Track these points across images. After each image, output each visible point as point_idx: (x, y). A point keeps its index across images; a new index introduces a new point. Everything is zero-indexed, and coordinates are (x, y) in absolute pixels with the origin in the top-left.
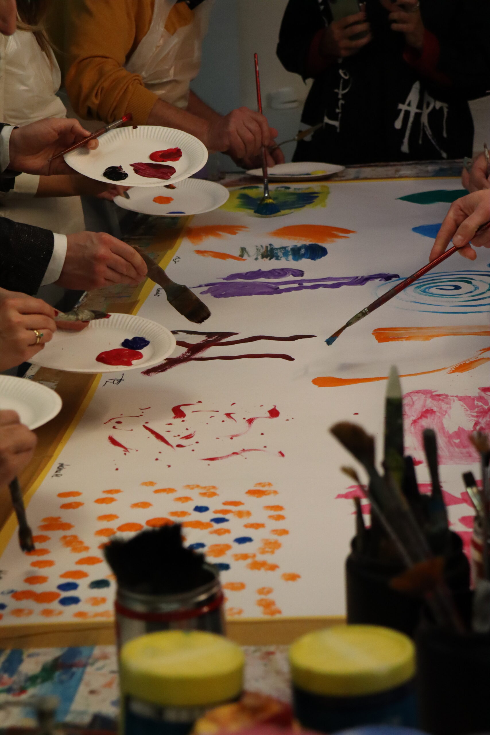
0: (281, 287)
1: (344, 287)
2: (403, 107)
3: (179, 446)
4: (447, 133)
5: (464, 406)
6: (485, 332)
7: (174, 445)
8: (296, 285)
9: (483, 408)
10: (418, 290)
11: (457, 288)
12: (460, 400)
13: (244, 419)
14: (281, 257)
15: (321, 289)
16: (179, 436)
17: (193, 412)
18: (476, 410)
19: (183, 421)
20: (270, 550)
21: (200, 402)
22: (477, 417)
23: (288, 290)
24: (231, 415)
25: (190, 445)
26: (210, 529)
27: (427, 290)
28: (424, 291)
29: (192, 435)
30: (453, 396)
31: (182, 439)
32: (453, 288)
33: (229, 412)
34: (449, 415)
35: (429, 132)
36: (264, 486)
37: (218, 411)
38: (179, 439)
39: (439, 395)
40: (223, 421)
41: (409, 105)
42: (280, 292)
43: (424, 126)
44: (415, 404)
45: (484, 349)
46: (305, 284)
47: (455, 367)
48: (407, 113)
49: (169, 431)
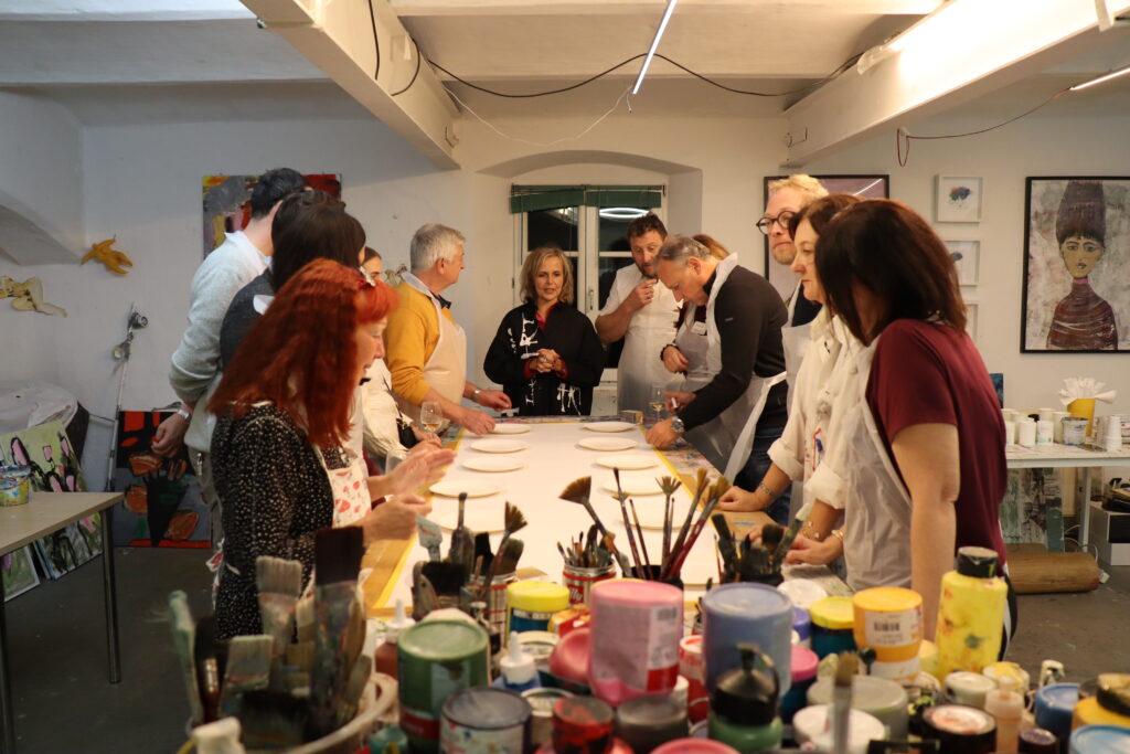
35: (574, 401)
43: (571, 398)
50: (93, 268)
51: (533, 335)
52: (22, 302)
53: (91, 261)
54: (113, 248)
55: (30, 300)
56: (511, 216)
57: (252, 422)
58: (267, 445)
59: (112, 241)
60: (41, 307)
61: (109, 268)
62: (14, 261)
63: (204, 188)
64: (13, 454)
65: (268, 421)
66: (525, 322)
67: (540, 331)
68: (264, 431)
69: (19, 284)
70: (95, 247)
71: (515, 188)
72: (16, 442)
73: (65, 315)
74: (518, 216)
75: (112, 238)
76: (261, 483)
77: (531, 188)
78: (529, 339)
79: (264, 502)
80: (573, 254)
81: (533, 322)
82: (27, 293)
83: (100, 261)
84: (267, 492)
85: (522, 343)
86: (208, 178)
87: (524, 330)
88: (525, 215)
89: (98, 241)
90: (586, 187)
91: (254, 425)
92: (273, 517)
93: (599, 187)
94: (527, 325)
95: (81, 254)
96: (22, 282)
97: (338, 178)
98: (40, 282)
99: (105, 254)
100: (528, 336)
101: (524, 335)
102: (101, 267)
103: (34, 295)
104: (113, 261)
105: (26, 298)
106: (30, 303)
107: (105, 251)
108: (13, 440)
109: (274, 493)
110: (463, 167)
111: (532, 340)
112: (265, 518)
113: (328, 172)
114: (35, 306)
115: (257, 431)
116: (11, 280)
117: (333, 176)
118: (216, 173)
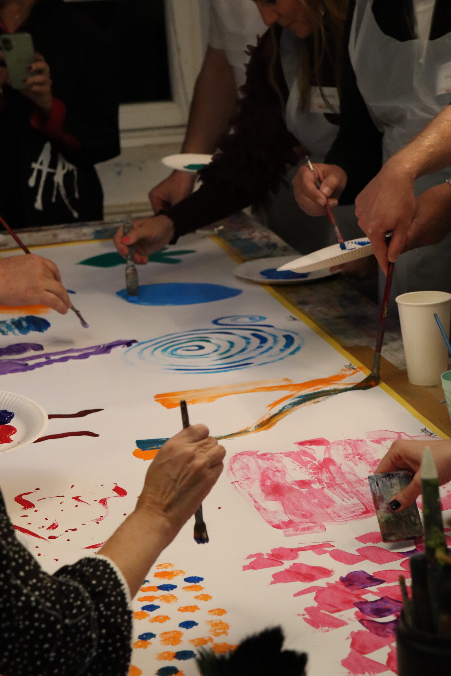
0: (31, 363)
1: (92, 357)
2: (36, 166)
3: (51, 537)
4: (80, 194)
5: (296, 463)
6: (259, 388)
7: (46, 537)
8: (43, 360)
9: (314, 464)
10: (166, 353)
11: (201, 348)
12: (287, 456)
13: (95, 501)
14: (7, 332)
15: (71, 361)
16: (43, 527)
17: (38, 500)
18: (309, 466)
19: (36, 511)
20: (222, 631)
21: (38, 489)
22: (315, 473)
23: (39, 365)
24: (80, 498)
25: (61, 535)
26: (147, 619)
27: (174, 353)
28: (172, 353)
29: (57, 524)
30: (277, 453)
31: (49, 530)
32: (197, 348)
33: (75, 496)
34: (288, 474)
35: (63, 192)
36: (166, 567)
37: (63, 496)
38: (46, 530)
39: (264, 455)
40: (76, 506)
41: (41, 164)
42: (32, 368)
43: (58, 186)
44: (250, 466)
45: (270, 405)
46: (52, 358)
47: (257, 426)
48: (40, 172)
49: (30, 524)
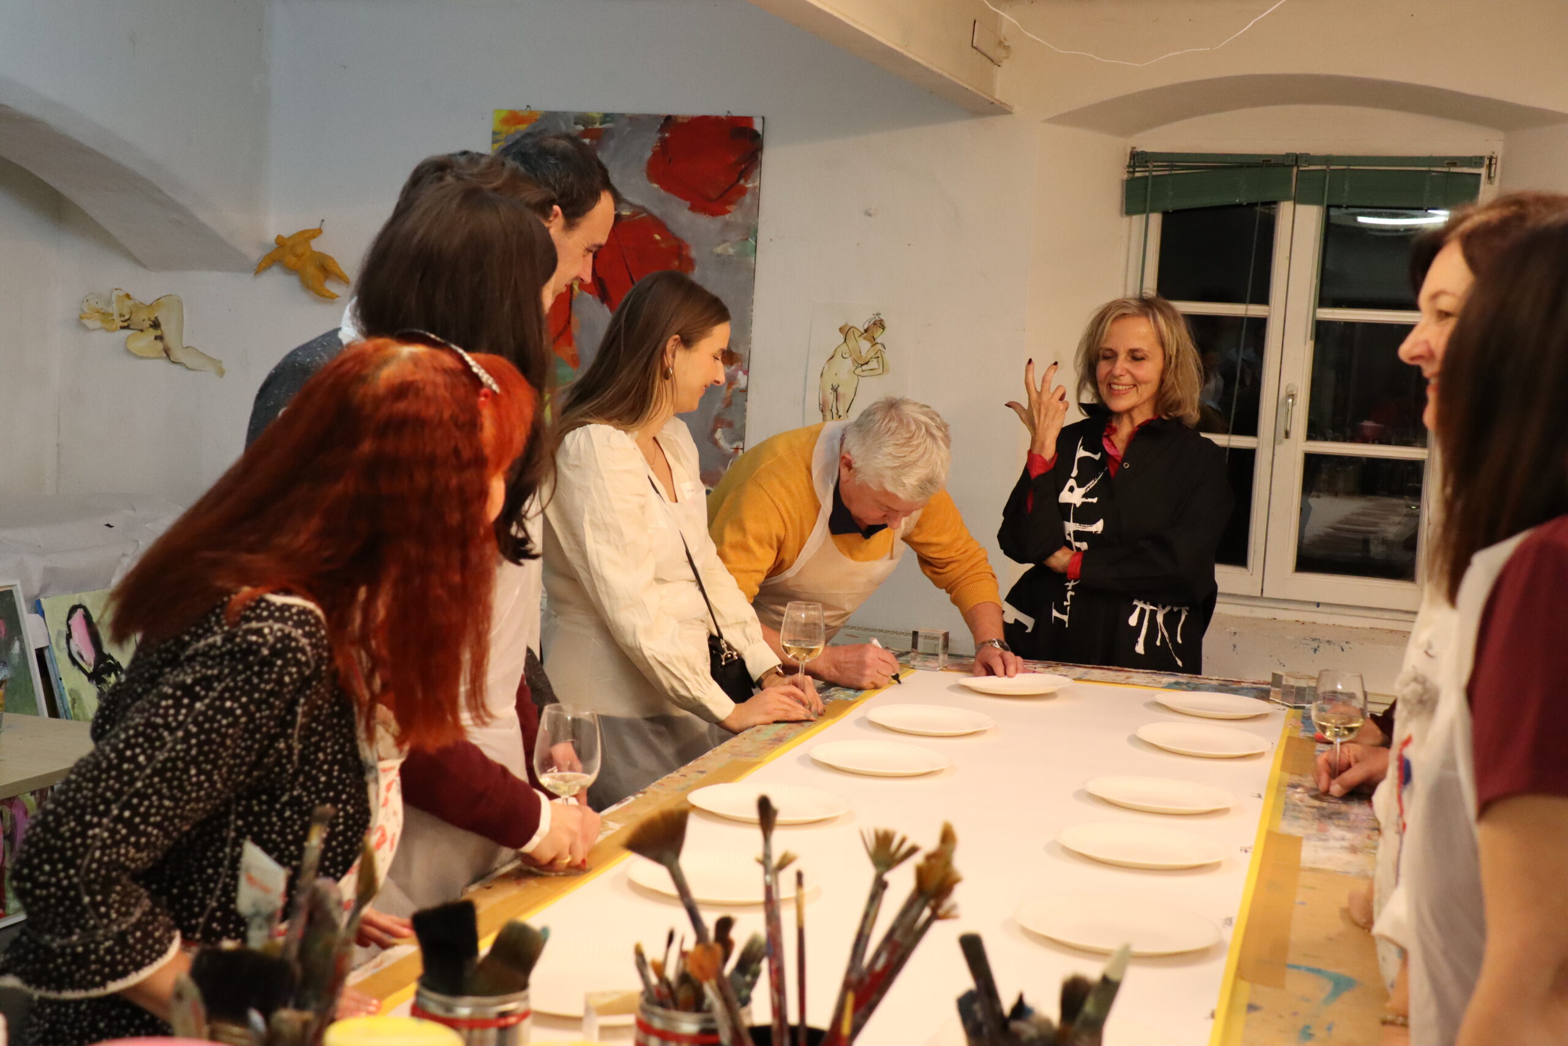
2: (1138, 603)
35: (1165, 634)
43: (1160, 626)
48: (1143, 610)
50: (276, 281)
51: (1092, 484)
52: (145, 341)
53: (275, 269)
54: (317, 245)
55: (159, 338)
56: (1126, 220)
57: (254, 625)
58: (259, 675)
59: (317, 233)
60: (178, 354)
61: (307, 285)
62: (137, 261)
63: (494, 133)
64: (69, 637)
65: (288, 636)
66: (1081, 453)
67: (1107, 475)
68: (272, 648)
69: (140, 307)
70: (280, 242)
71: (1138, 159)
72: (80, 611)
73: (221, 373)
74: (1138, 220)
75: (316, 226)
76: (201, 730)
77: (1171, 160)
78: (1080, 492)
79: (180, 764)
80: (1255, 310)
81: (1097, 457)
82: (156, 325)
83: (290, 270)
84: (200, 753)
85: (1065, 497)
86: (503, 114)
87: (1075, 473)
88: (1156, 220)
89: (288, 231)
90: (1296, 159)
91: (258, 632)
92: (172, 798)
93: (1328, 160)
94: (1081, 459)
95: (256, 255)
96: (148, 303)
97: (758, 126)
98: (180, 302)
99: (299, 256)
100: (1080, 486)
101: (1072, 482)
102: (293, 281)
103: (167, 328)
104: (311, 270)
105: (153, 333)
106: (159, 345)
107: (299, 250)
108: (73, 609)
109: (207, 761)
110: (1017, 109)
111: (1085, 496)
112: (158, 792)
113: (738, 112)
114: (167, 351)
115: (260, 646)
116: (128, 296)
117: (749, 120)
118: (519, 106)
